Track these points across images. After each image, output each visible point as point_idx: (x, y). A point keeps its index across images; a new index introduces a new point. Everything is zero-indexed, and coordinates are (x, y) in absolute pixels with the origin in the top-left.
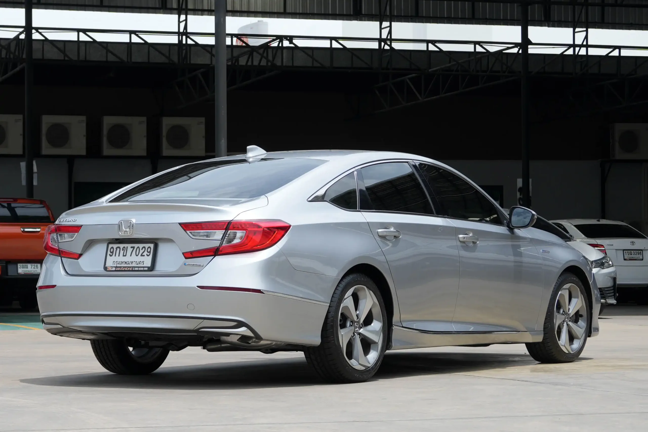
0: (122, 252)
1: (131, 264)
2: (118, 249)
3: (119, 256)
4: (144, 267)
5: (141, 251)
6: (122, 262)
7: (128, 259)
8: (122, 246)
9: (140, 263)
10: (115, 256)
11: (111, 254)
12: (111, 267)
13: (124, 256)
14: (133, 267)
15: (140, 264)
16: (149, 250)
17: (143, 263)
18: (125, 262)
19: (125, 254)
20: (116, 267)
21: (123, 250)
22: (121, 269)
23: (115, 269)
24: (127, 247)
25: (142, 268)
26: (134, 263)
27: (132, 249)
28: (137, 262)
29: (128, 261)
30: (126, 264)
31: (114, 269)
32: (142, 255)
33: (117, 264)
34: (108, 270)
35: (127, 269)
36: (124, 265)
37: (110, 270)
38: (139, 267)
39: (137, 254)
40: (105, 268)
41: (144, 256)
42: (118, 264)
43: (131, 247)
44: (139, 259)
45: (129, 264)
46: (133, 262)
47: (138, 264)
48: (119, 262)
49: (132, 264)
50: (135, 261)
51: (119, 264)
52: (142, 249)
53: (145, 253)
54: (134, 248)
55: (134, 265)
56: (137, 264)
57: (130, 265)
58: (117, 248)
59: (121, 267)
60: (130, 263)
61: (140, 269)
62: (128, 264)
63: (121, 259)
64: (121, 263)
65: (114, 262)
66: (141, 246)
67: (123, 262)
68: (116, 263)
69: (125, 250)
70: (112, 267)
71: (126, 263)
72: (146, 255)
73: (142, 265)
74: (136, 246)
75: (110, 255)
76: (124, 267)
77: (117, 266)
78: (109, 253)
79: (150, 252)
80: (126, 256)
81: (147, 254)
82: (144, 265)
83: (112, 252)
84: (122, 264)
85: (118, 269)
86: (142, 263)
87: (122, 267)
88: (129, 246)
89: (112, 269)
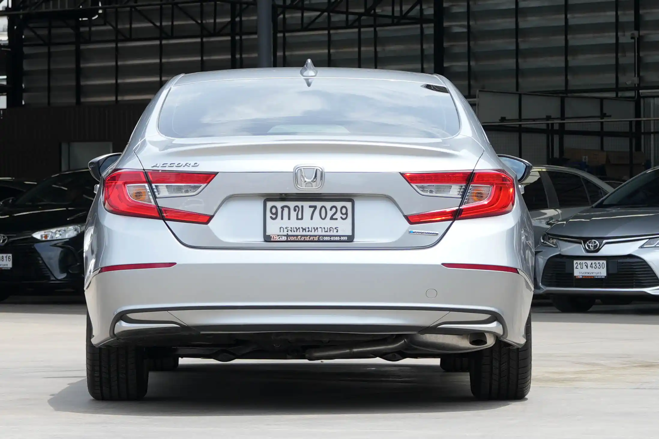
0: (293, 214)
1: (315, 231)
2: (286, 210)
3: (289, 219)
4: (340, 236)
5: (330, 214)
6: (297, 229)
7: (306, 223)
8: (292, 204)
9: (330, 230)
10: (282, 219)
11: (274, 216)
12: (278, 236)
13: (298, 219)
14: (320, 236)
15: (332, 231)
16: (344, 211)
17: (338, 230)
18: (302, 228)
19: (300, 217)
20: (287, 236)
21: (295, 210)
22: (297, 238)
23: (286, 239)
24: (302, 207)
25: (336, 238)
26: (319, 230)
27: (312, 209)
28: (324, 228)
29: (307, 227)
30: (306, 231)
31: (284, 238)
32: (332, 218)
33: (287, 231)
34: (272, 240)
35: (310, 239)
36: (301, 233)
37: (276, 240)
38: (331, 236)
39: (323, 216)
40: (267, 239)
41: (337, 219)
42: (289, 231)
43: (310, 207)
44: (328, 223)
45: (311, 231)
46: (317, 228)
47: (327, 231)
48: (291, 228)
49: (317, 231)
50: (320, 228)
51: (291, 231)
52: (331, 210)
53: (338, 215)
54: (315, 207)
55: (319, 232)
56: (325, 232)
57: (313, 233)
58: (283, 208)
59: (297, 236)
60: (313, 230)
61: (332, 239)
62: (309, 231)
63: (294, 223)
64: (295, 230)
65: (282, 229)
66: (328, 205)
67: (299, 228)
68: (285, 230)
69: (299, 211)
70: (280, 236)
71: (304, 229)
72: (339, 219)
73: (335, 233)
74: (319, 204)
75: (271, 217)
76: (302, 236)
77: (287, 234)
78: (269, 214)
79: (346, 214)
80: (302, 219)
81: (341, 218)
82: (339, 233)
83: (276, 214)
84: (297, 231)
85: (293, 239)
86: (335, 231)
87: (300, 236)
88: (306, 204)
89: (281, 238)
